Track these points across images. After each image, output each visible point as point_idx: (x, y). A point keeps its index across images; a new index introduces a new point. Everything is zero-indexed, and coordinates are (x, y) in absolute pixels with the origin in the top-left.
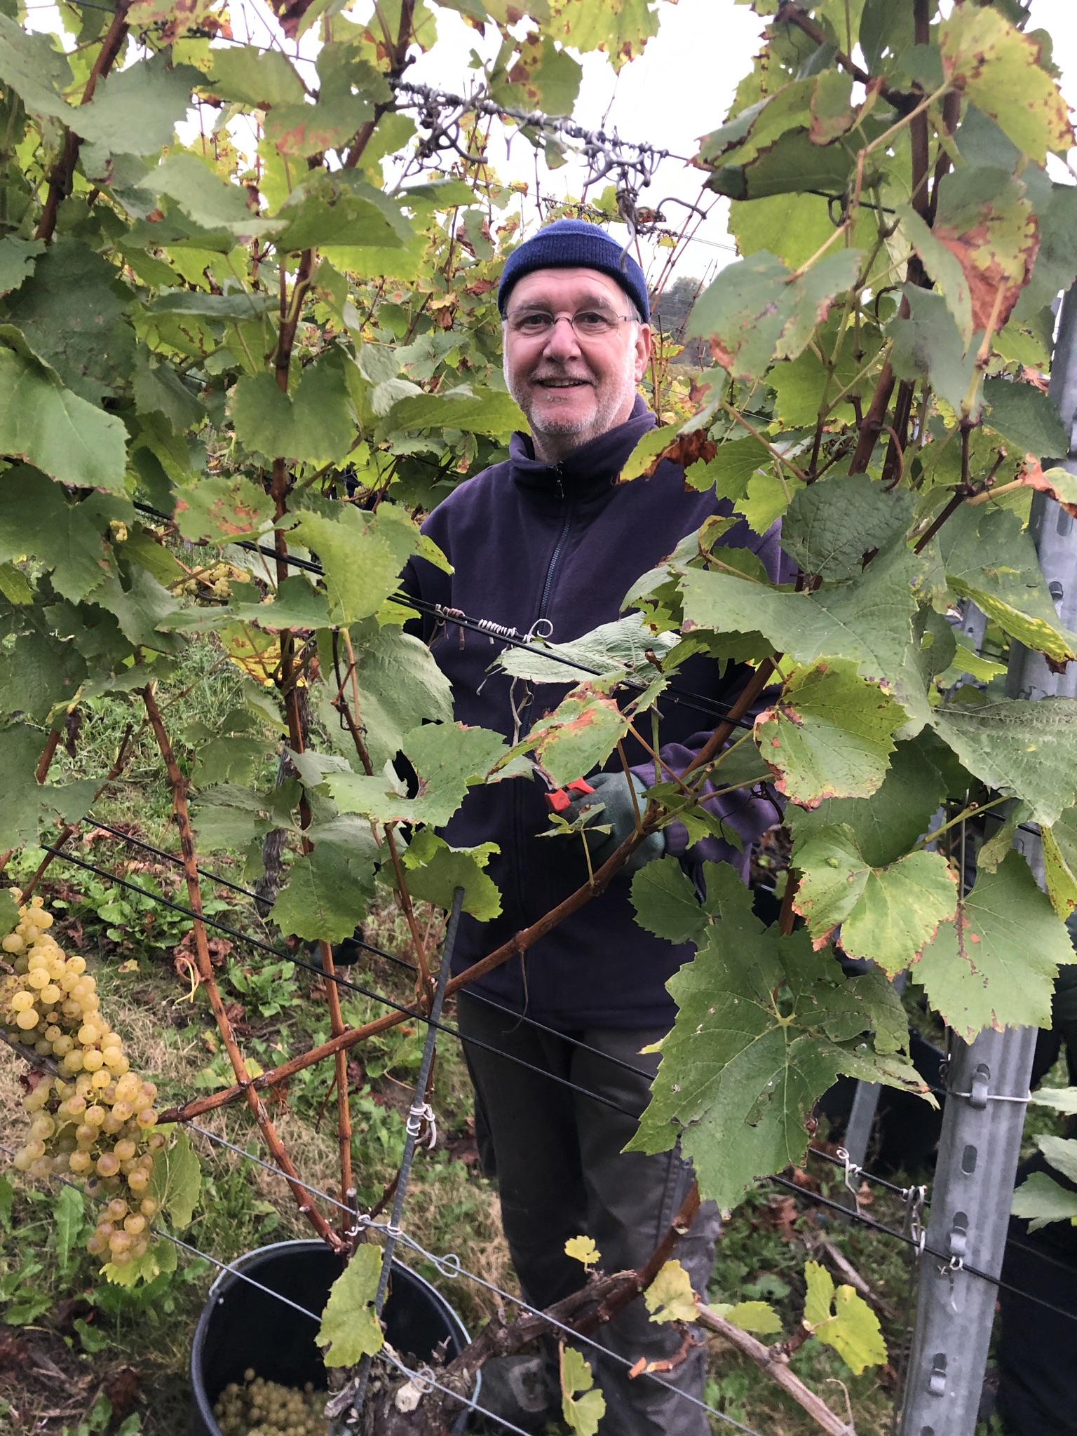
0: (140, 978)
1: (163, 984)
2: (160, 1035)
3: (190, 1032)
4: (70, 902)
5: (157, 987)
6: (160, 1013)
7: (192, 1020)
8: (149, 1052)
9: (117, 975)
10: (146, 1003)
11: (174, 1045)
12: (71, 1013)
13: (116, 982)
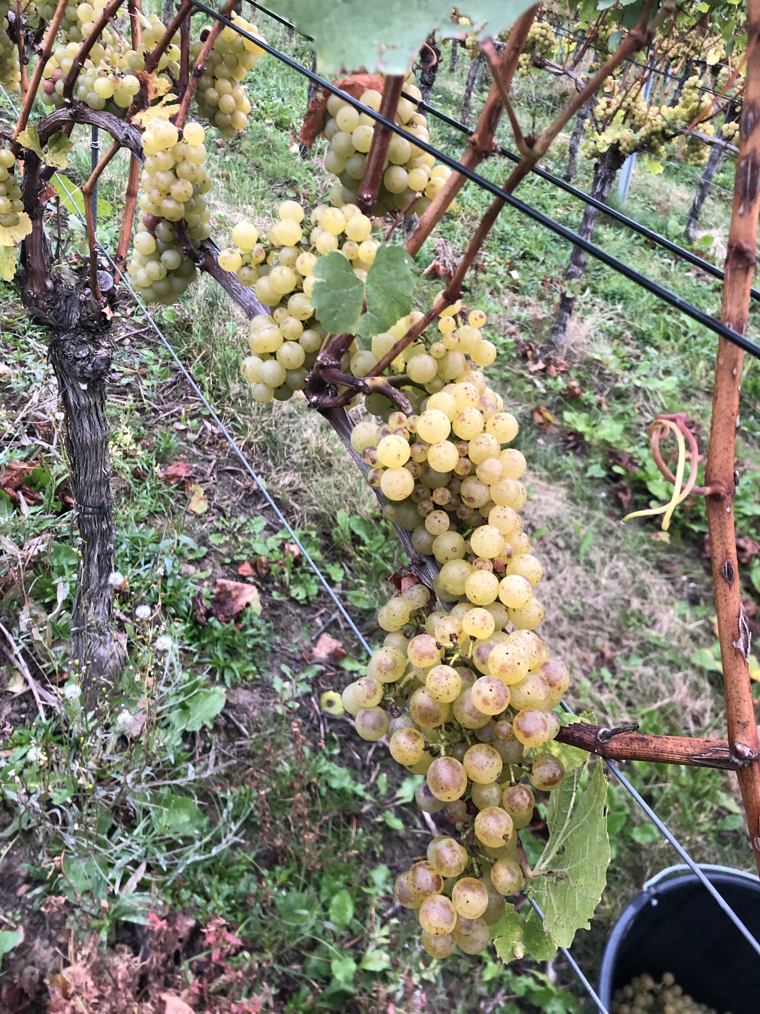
0: (669, 550)
1: (687, 562)
2: (672, 604)
3: (701, 611)
4: (627, 471)
5: (681, 562)
6: (678, 586)
7: (706, 601)
8: (658, 615)
9: (650, 541)
10: (668, 572)
11: (683, 617)
12: (471, 499)
13: (646, 546)
